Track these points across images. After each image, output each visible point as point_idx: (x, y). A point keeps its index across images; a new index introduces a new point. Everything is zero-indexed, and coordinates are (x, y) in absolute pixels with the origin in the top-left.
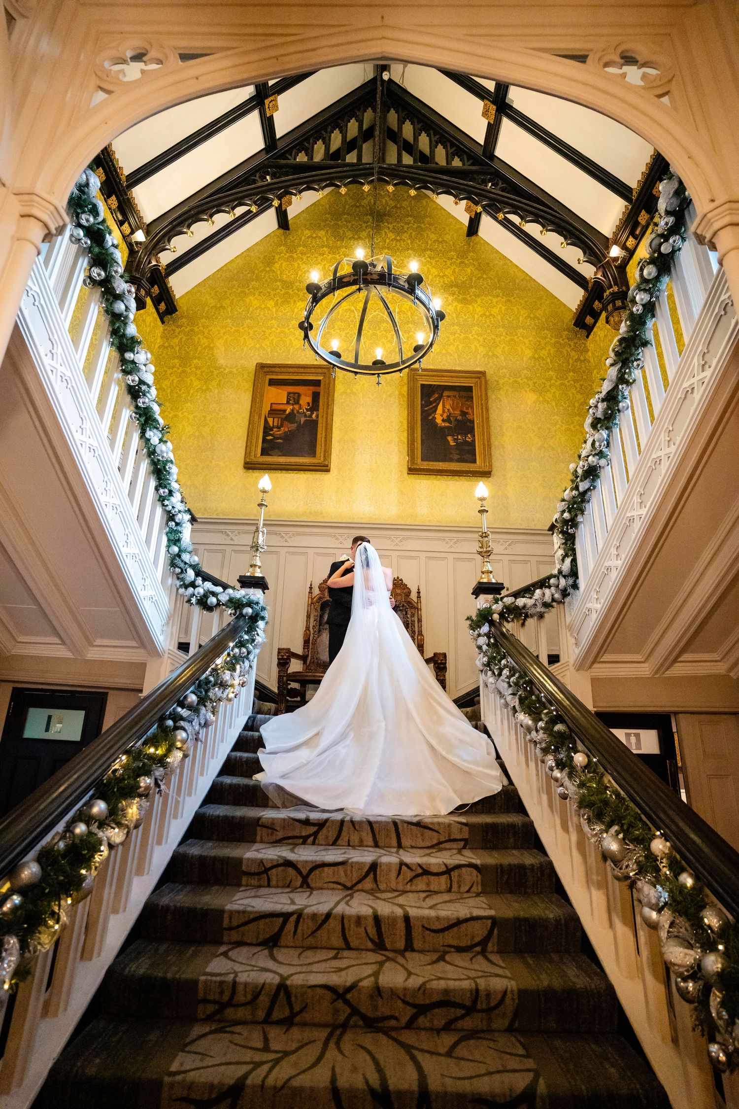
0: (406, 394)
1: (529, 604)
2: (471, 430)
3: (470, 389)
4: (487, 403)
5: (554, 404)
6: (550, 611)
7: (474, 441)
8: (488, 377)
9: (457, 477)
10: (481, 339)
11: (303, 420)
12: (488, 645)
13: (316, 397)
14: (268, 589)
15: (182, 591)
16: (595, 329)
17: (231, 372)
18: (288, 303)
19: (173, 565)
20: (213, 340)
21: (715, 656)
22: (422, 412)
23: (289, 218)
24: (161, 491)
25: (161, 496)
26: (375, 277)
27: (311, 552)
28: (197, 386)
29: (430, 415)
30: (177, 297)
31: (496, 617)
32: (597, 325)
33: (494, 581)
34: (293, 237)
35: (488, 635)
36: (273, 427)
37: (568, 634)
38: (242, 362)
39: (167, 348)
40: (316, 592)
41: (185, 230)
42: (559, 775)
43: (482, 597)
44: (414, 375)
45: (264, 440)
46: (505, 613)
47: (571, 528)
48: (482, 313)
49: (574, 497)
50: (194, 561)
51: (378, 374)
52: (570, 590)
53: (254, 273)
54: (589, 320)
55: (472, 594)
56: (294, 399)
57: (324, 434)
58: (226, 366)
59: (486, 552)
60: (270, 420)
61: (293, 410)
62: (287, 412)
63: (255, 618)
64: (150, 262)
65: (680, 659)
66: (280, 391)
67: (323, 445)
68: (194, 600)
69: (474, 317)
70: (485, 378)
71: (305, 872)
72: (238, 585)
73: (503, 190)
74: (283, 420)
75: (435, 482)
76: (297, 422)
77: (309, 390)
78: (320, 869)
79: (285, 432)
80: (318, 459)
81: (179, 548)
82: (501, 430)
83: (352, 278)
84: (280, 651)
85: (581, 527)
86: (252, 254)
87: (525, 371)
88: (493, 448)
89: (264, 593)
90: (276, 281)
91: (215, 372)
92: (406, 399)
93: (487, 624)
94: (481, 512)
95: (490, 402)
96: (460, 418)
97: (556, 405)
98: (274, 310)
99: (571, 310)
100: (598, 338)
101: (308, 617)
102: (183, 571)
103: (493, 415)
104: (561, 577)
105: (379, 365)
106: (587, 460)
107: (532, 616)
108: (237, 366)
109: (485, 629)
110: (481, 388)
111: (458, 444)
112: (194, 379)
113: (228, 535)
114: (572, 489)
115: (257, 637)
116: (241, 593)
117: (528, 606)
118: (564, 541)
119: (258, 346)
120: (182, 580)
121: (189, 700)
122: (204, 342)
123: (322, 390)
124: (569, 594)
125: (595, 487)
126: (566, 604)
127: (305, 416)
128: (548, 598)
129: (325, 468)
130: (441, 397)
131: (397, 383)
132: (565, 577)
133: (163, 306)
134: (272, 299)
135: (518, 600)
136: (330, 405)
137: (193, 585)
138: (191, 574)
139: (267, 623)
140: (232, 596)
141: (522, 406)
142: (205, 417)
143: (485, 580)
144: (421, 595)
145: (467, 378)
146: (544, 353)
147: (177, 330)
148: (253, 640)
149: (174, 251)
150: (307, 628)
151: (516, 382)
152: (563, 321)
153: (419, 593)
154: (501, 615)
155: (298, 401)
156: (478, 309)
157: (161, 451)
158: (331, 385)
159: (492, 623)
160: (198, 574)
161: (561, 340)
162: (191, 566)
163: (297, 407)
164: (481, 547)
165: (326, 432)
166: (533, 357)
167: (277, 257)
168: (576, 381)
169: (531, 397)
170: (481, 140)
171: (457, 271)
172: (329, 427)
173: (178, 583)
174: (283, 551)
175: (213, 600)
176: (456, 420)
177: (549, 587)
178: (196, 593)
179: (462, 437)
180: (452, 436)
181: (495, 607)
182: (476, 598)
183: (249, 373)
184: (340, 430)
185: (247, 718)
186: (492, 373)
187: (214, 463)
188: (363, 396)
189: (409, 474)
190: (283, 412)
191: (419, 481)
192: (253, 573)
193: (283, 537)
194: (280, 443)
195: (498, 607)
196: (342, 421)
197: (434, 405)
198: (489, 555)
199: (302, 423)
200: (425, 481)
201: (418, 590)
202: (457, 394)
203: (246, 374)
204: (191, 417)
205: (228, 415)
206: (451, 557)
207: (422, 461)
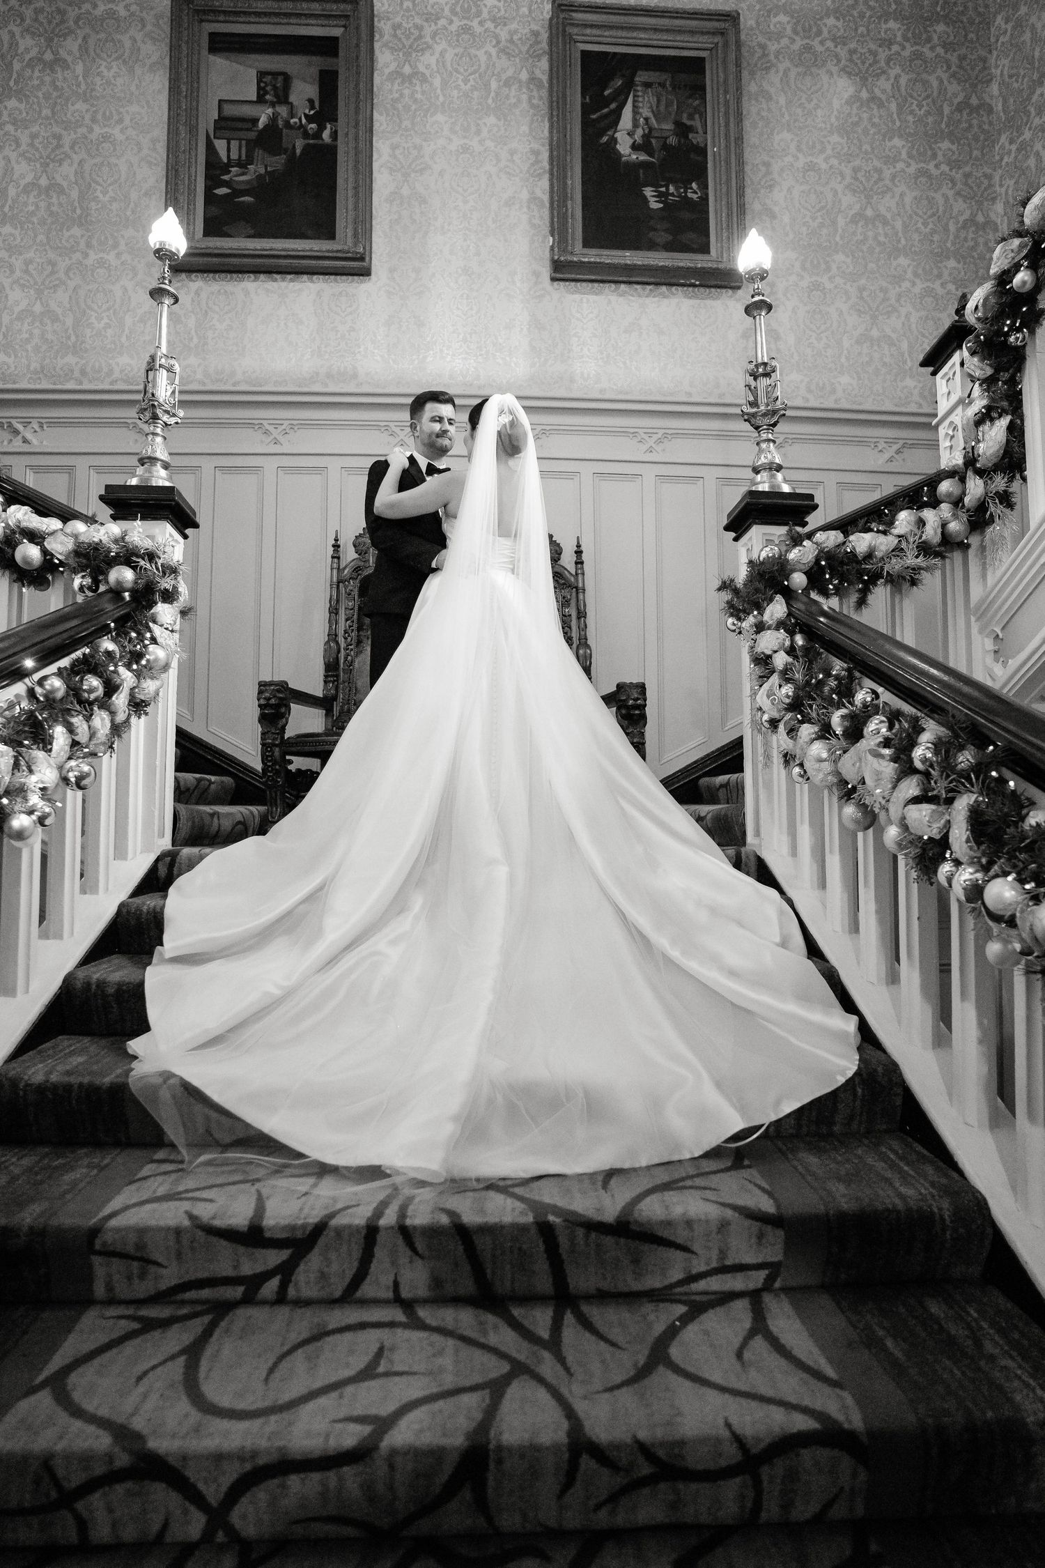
0: (545, 78)
1: (883, 548)
2: (699, 173)
3: (696, 66)
4: (738, 102)
5: (893, 107)
6: (931, 569)
7: (705, 199)
8: (743, 37)
9: (664, 288)
11: (299, 144)
12: (791, 651)
13: (328, 83)
14: (196, 526)
17: (111, 15)
22: (586, 124)
27: (334, 465)
28: (27, 50)
29: (602, 132)
31: (798, 580)
33: (786, 489)
35: (787, 627)
36: (229, 163)
40: (350, 555)
43: (757, 533)
44: (564, 26)
45: (210, 198)
46: (821, 571)
52: (995, 508)
55: (727, 528)
59: (764, 415)
60: (220, 145)
61: (274, 119)
62: (261, 125)
63: (146, 595)
66: (241, 68)
67: (351, 206)
70: (739, 31)
71: (213, 1493)
72: (105, 512)
74: (252, 145)
76: (286, 150)
77: (310, 64)
78: (273, 1483)
79: (260, 177)
80: (344, 240)
82: (768, 173)
84: (264, 685)
87: (831, 21)
88: (749, 217)
89: (185, 537)
92: (545, 91)
93: (779, 597)
94: (751, 310)
95: (746, 96)
96: (673, 140)
97: (900, 108)
101: (334, 611)
103: (752, 136)
104: (970, 474)
107: (887, 579)
109: (777, 609)
110: (725, 60)
111: (668, 207)
112: (17, 30)
115: (152, 648)
116: (108, 531)
117: (878, 554)
123: (341, 61)
124: (991, 521)
127: (306, 135)
128: (931, 533)
129: (357, 266)
130: (629, 86)
131: (524, 49)
132: (980, 473)
135: (852, 538)
136: (365, 96)
139: (184, 613)
140: (84, 539)
141: (819, 112)
142: (58, 137)
143: (765, 487)
144: (584, 557)
145: (692, 32)
148: (137, 656)
150: (333, 636)
151: (808, 48)
153: (579, 553)
154: (815, 576)
155: (286, 96)
158: (364, 52)
159: (788, 594)
163: (283, 110)
164: (754, 404)
168: (947, 46)
169: (841, 89)
172: (364, 157)
174: (270, 465)
175: (30, 553)
176: (665, 147)
177: (935, 503)
179: (677, 189)
180: (655, 185)
181: (793, 555)
182: (736, 539)
183: (158, 17)
184: (391, 170)
185: (151, 858)
186: (751, 23)
187: (93, 256)
188: (445, 84)
189: (553, 279)
190: (250, 125)
191: (577, 297)
192: (148, 479)
193: (266, 432)
194: (249, 205)
195: (803, 554)
196: (394, 147)
197: (613, 106)
198: (774, 425)
199: (298, 151)
200: (592, 298)
201: (579, 546)
202: (665, 77)
203: (149, 18)
204: (25, 139)
205: (116, 132)
206: (649, 474)
207: (586, 244)
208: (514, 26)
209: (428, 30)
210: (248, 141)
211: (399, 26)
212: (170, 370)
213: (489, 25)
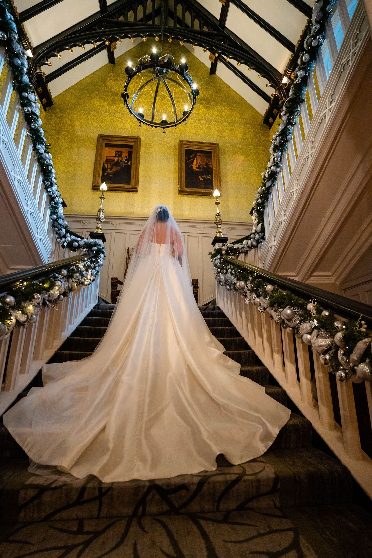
0: (177, 154)
2: (211, 173)
3: (210, 152)
4: (219, 160)
5: (252, 162)
6: (250, 251)
7: (212, 178)
8: (220, 147)
9: (203, 196)
10: (216, 128)
11: (123, 165)
12: (220, 263)
13: (130, 154)
14: (106, 241)
15: (58, 240)
16: (274, 124)
17: (84, 139)
18: (115, 104)
19: (54, 226)
20: (74, 122)
21: (330, 273)
22: (186, 163)
23: (115, 57)
24: (46, 183)
25: (46, 186)
26: (163, 63)
27: (128, 232)
28: (65, 146)
29: (190, 165)
30: (53, 97)
31: (224, 252)
32: (275, 122)
33: (223, 236)
34: (117, 69)
35: (220, 259)
36: (108, 168)
37: (260, 262)
38: (91, 134)
39: (48, 124)
41: (56, 54)
42: (258, 300)
43: (217, 244)
44: (182, 144)
45: (103, 175)
46: (228, 250)
47: (262, 209)
48: (217, 114)
49: (264, 191)
50: (65, 224)
51: (164, 127)
52: (261, 240)
53: (96, 86)
54: (271, 120)
55: (212, 244)
56: (118, 154)
57: (134, 173)
58: (82, 136)
59: (218, 223)
60: (106, 165)
61: (118, 160)
62: (115, 161)
63: (99, 252)
64: (36, 70)
65: (313, 275)
66: (112, 150)
67: (134, 178)
68: (66, 244)
69: (213, 116)
70: (218, 147)
72: (90, 237)
73: (229, 45)
74: (113, 165)
75: (192, 198)
76: (120, 166)
77: (126, 150)
79: (114, 171)
80: (132, 185)
81: (57, 216)
82: (226, 174)
83: (150, 64)
84: (112, 279)
85: (267, 208)
86: (95, 76)
87: (238, 145)
88: (222, 182)
89: (104, 242)
90: (108, 92)
91: (76, 139)
92: (177, 157)
94: (216, 203)
95: (220, 159)
96: (205, 167)
97: (254, 162)
98: (107, 107)
99: (261, 115)
100: (275, 129)
102: (60, 229)
103: (222, 166)
104: (256, 234)
105: (164, 122)
106: (270, 169)
107: (242, 253)
108: (87, 136)
109: (219, 256)
110: (216, 152)
111: (204, 180)
112: (64, 142)
113: (84, 224)
114: (262, 187)
115: (100, 261)
116: (91, 241)
117: (240, 248)
118: (258, 216)
119: (99, 126)
120: (59, 234)
121: (63, 272)
122: (69, 122)
123: (133, 150)
124: (260, 242)
125: (274, 185)
126: (259, 248)
127: (125, 163)
128: (250, 244)
129: (135, 190)
130: (195, 156)
131: (173, 148)
132: (258, 233)
133: (45, 100)
134: (106, 101)
135: (235, 245)
136: (138, 156)
137: (65, 236)
138: (63, 231)
140: (86, 242)
141: (237, 162)
143: (219, 236)
145: (208, 146)
146: (248, 136)
147: (54, 115)
148: (98, 263)
149: (50, 66)
151: (234, 150)
152: (258, 121)
154: (227, 251)
155: (121, 156)
156: (215, 113)
157: (46, 157)
158: (138, 147)
159: (222, 255)
160: (67, 231)
161: (256, 130)
162: (63, 227)
163: (120, 158)
164: (216, 221)
165: (136, 171)
166: (242, 138)
167: (109, 79)
168: (263, 151)
169: (241, 158)
170: (218, 17)
171: (204, 91)
172: (137, 168)
173: (57, 236)
174: (113, 232)
175: (76, 244)
176: (203, 168)
177: (250, 239)
178: (66, 240)
179: (206, 176)
180: (201, 175)
181: (223, 248)
182: (214, 246)
183: (94, 140)
184: (143, 171)
186: (221, 145)
187: (76, 186)
188: (156, 154)
189: (179, 194)
190: (112, 161)
191: (184, 198)
192: (98, 232)
193: (113, 225)
194: (111, 177)
195: (225, 248)
196: (144, 166)
197: (192, 160)
198: (220, 225)
199: (123, 166)
200: (187, 198)
202: (204, 154)
203: (92, 140)
204: (63, 162)
205: (83, 161)
206: (200, 236)
207: (186, 187)
208: (171, 144)
209: (152, 144)
210: (112, 164)
211: (146, 143)
212: (103, 211)
213: (165, 143)
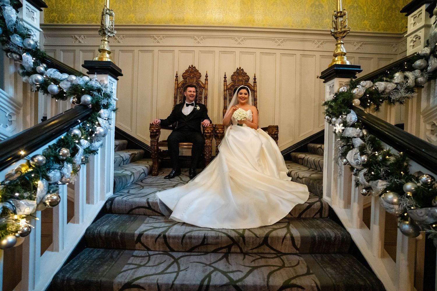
1: (390, 88)
12: (362, 138)
14: (122, 75)
27: (176, 50)
31: (357, 102)
33: (348, 63)
43: (337, 81)
46: (366, 97)
50: (30, 45)
59: (340, 33)
63: (97, 107)
72: (85, 71)
89: (117, 80)
93: (352, 111)
101: (176, 98)
102: (21, 57)
104: (431, 57)
109: (352, 116)
115: (98, 128)
116: (84, 79)
117: (387, 91)
128: (410, 82)
135: (376, 84)
137: (34, 71)
138: (29, 59)
140: (74, 82)
143: (339, 63)
144: (257, 80)
148: (91, 133)
153: (255, 79)
154: (363, 100)
159: (355, 109)
164: (336, 29)
174: (156, 50)
175: (54, 88)
177: (412, 69)
181: (354, 91)
182: (325, 82)
185: (103, 203)
192: (102, 58)
195: (358, 91)
198: (344, 37)
201: (255, 77)
206: (278, 52)
212: (111, 15)
